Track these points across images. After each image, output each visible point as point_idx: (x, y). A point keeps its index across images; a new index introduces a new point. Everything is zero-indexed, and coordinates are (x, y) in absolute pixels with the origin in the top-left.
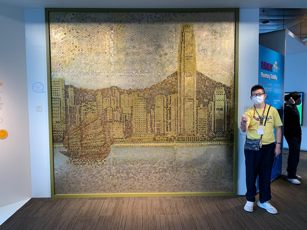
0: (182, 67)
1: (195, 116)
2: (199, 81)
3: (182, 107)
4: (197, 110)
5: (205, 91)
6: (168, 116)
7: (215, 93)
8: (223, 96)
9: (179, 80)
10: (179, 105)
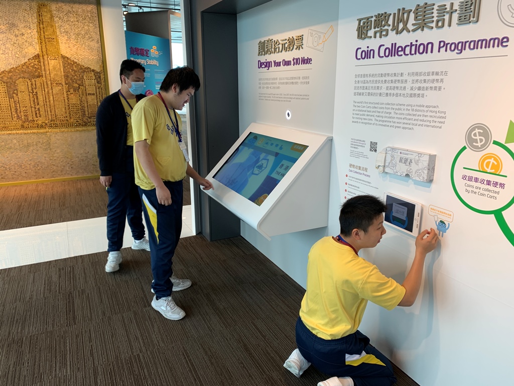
0: (44, 50)
1: (66, 101)
2: (66, 65)
3: (51, 91)
4: (67, 94)
5: (74, 75)
6: (36, 101)
7: (85, 78)
8: (93, 81)
9: (42, 63)
10: (46, 90)
